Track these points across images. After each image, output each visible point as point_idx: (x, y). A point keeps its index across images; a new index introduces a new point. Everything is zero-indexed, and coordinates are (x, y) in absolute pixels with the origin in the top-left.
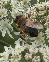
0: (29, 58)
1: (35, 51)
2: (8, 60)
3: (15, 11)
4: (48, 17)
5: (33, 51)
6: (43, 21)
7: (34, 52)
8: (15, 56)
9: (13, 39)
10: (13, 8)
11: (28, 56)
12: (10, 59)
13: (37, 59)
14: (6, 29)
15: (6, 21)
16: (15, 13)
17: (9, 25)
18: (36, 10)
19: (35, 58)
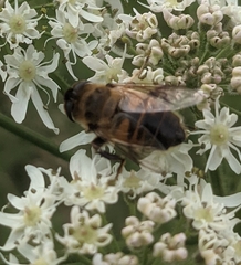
0: (142, 240)
1: (164, 211)
2: (47, 236)
3: (67, 21)
4: (208, 64)
5: (158, 209)
6: (189, 75)
7: (162, 216)
8: (82, 225)
9: (57, 132)
10: (61, 9)
11: (137, 232)
12: (62, 235)
13: (175, 248)
14: (31, 90)
15: (30, 56)
16: (67, 26)
17: (44, 74)
18: (159, 27)
19: (166, 241)
